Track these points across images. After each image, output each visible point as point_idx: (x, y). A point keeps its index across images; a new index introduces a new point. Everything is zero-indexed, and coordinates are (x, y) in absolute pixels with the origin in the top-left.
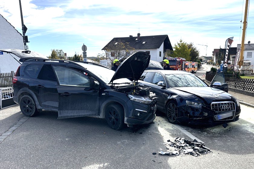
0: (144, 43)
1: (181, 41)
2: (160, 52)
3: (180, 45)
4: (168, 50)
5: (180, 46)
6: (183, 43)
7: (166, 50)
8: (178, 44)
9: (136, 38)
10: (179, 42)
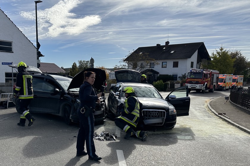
0: (172, 52)
1: (221, 49)
2: (192, 63)
3: (221, 54)
4: (204, 60)
5: (220, 56)
6: (224, 52)
7: (202, 60)
8: (218, 53)
9: (163, 46)
10: (219, 51)
